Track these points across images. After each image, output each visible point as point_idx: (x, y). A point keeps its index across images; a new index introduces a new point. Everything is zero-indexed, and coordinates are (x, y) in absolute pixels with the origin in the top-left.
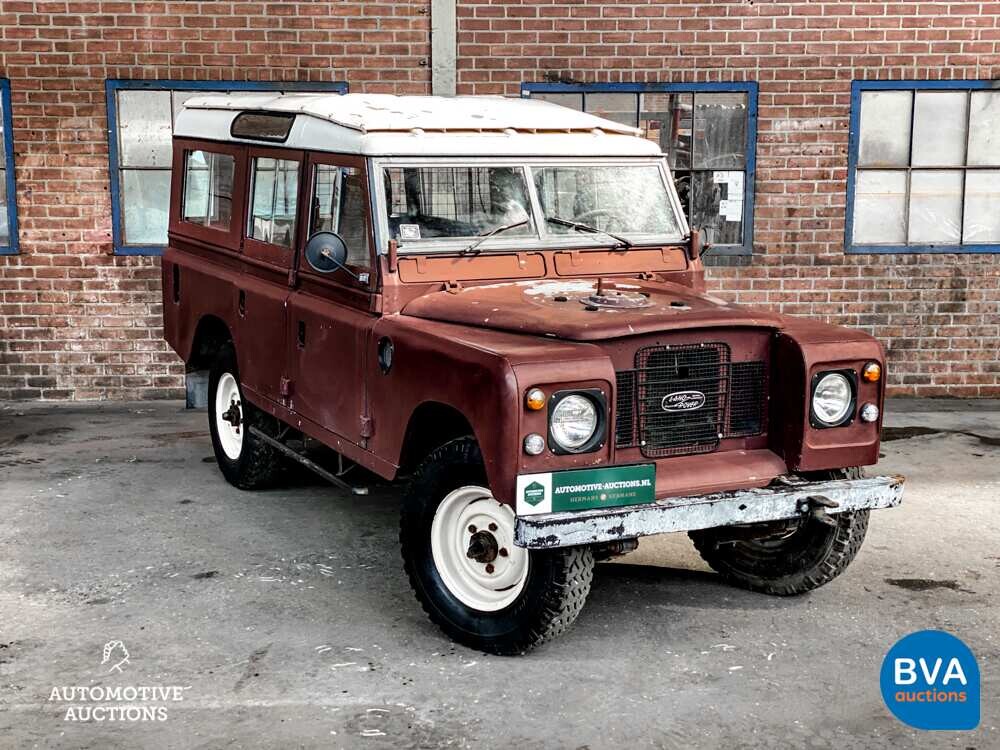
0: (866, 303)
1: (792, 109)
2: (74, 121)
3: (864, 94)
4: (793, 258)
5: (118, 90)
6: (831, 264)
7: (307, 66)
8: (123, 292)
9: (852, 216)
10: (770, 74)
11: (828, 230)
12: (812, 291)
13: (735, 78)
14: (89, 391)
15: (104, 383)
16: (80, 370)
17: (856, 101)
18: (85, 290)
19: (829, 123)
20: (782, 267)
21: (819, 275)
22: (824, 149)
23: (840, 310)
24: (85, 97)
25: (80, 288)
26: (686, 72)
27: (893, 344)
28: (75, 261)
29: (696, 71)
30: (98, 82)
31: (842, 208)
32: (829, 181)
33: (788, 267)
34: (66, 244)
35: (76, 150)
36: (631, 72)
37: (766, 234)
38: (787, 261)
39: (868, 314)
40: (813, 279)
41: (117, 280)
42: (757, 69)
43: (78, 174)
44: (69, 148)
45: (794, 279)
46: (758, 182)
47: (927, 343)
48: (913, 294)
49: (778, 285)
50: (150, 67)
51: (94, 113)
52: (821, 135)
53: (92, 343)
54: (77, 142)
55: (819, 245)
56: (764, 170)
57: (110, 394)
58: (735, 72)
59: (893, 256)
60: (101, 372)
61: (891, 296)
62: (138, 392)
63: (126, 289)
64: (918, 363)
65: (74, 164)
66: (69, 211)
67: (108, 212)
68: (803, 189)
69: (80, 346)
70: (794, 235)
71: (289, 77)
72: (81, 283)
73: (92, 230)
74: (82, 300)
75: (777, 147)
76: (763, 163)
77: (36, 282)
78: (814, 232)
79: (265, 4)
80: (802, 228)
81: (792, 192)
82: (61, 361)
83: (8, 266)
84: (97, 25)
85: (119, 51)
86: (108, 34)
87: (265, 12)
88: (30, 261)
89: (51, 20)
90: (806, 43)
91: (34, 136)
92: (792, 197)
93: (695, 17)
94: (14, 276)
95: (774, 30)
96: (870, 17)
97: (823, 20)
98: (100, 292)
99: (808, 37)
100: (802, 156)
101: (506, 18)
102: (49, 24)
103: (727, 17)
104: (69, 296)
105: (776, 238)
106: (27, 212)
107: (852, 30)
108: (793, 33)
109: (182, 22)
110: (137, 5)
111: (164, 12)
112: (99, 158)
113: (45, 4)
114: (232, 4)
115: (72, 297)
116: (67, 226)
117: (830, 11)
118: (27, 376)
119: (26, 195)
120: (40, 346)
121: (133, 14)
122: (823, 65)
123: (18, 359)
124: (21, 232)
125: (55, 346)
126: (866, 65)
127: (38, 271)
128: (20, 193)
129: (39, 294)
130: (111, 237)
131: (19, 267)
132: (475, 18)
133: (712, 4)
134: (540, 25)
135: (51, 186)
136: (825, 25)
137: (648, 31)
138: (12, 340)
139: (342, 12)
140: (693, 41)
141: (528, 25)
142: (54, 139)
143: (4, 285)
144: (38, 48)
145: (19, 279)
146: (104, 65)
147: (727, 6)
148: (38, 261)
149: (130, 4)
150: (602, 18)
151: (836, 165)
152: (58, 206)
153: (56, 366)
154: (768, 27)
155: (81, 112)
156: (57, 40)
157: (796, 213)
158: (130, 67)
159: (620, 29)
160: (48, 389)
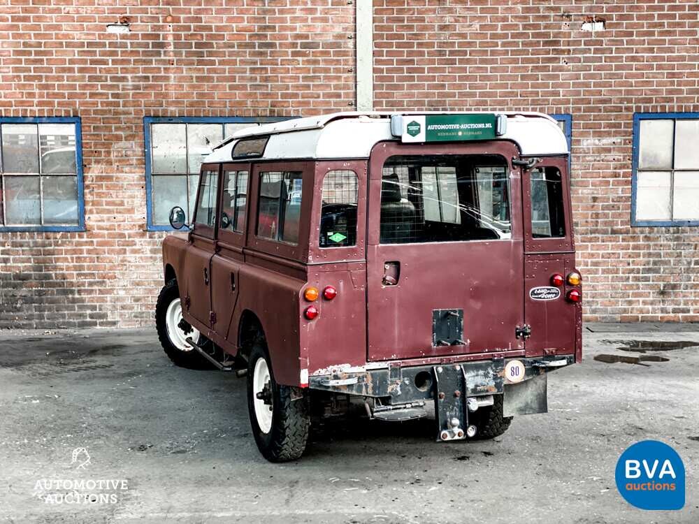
0: (646, 259)
1: (594, 132)
2: (123, 144)
3: (641, 122)
4: (597, 230)
5: (152, 123)
6: (621, 233)
7: (275, 106)
8: (154, 255)
9: (635, 202)
10: (579, 109)
11: (620, 211)
12: (609, 251)
13: (556, 111)
14: (129, 321)
15: (139, 316)
16: (123, 308)
17: (636, 126)
18: (128, 254)
19: (619, 141)
20: (589, 236)
21: (614, 241)
22: (616, 158)
23: (629, 264)
24: (130, 128)
25: (125, 253)
26: (524, 108)
27: (664, 287)
28: (122, 235)
29: (530, 107)
30: (139, 118)
31: (629, 197)
32: (620, 179)
33: (593, 235)
34: (116, 224)
35: (124, 163)
37: (578, 214)
38: (593, 232)
39: (647, 267)
40: (610, 244)
41: (149, 248)
42: (571, 105)
43: (125, 179)
44: (120, 161)
45: (598, 243)
46: (573, 180)
47: (687, 286)
48: (677, 253)
49: (587, 247)
50: (173, 109)
51: (136, 138)
52: (614, 148)
53: (131, 289)
54: (124, 158)
55: (614, 221)
56: (577, 172)
57: (143, 324)
58: (556, 108)
59: (663, 228)
60: (137, 309)
61: (662, 254)
63: (155, 254)
64: (682, 300)
65: (122, 172)
66: (118, 202)
67: (144, 203)
68: (602, 184)
69: (124, 291)
70: (597, 215)
71: (263, 114)
72: (125, 250)
73: (133, 215)
74: (126, 261)
75: (585, 156)
76: (576, 167)
77: (96, 249)
78: (610, 212)
79: (248, 67)
80: (602, 210)
81: (595, 186)
82: (111, 302)
83: (77, 239)
84: (139, 81)
85: (153, 98)
86: (146, 87)
87: (248, 72)
88: (92, 235)
89: (109, 79)
90: (603, 89)
91: (96, 154)
92: (595, 189)
93: (530, 73)
94: (82, 245)
95: (582, 80)
96: (645, 72)
97: (614, 74)
98: (138, 255)
99: (604, 85)
100: (601, 162)
101: (405, 74)
102: (107, 81)
103: (551, 73)
104: (117, 258)
105: (585, 216)
106: (91, 204)
107: (633, 81)
108: (594, 83)
109: (194, 79)
110: (164, 68)
111: (182, 73)
112: (139, 168)
113: (105, 68)
114: (227, 67)
115: (120, 259)
116: (117, 212)
117: (618, 68)
118: (89, 312)
119: (90, 192)
120: (98, 292)
121: (162, 74)
122: (614, 103)
123: (82, 301)
124: (87, 217)
125: (109, 292)
126: (643, 103)
127: (97, 242)
128: (87, 191)
129: (98, 257)
130: (146, 220)
131: (85, 239)
132: (385, 74)
133: (540, 64)
134: (427, 79)
135: (107, 187)
136: (616, 77)
137: (499, 82)
138: (79, 288)
139: (298, 71)
140: (528, 88)
141: (420, 79)
142: (109, 156)
143: (75, 252)
144: (100, 97)
145: (85, 248)
146: (143, 108)
147: (551, 65)
148: (97, 236)
149: (160, 68)
150: (468, 74)
151: (624, 168)
152: (111, 199)
153: (108, 305)
154: (577, 79)
155: (127, 138)
156: (112, 92)
157: (598, 200)
158: (160, 109)
159: (480, 81)
160: (102, 320)
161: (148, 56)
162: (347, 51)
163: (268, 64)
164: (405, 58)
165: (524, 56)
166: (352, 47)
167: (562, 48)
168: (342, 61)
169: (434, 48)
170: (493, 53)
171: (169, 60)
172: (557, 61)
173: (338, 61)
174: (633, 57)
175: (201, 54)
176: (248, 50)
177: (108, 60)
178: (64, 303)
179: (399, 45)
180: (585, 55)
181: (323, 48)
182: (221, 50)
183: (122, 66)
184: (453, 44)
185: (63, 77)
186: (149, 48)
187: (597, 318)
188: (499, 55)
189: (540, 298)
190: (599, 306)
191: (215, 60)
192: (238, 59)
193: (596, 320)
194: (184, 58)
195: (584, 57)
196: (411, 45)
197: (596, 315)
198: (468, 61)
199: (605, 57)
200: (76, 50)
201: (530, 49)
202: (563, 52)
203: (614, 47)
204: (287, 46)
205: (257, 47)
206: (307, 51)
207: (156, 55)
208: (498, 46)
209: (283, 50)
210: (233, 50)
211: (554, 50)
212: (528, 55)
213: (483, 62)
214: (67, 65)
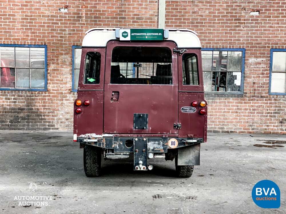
0: (275, 108)
1: (254, 56)
2: (63, 56)
3: (274, 52)
4: (255, 95)
5: (75, 48)
6: (265, 97)
9: (271, 85)
10: (248, 47)
11: (264, 88)
12: (260, 105)
13: (239, 47)
14: (64, 128)
15: (68, 126)
16: (61, 122)
17: (271, 54)
18: (64, 101)
19: (265, 60)
20: (251, 98)
21: (262, 101)
22: (263, 67)
23: (268, 110)
24: (66, 50)
25: (63, 100)
26: (226, 46)
27: (282, 120)
28: (62, 93)
29: (228, 45)
31: (268, 83)
32: (265, 75)
33: (253, 98)
34: (60, 88)
35: (64, 64)
36: (211, 46)
37: (247, 89)
38: (253, 97)
39: (275, 111)
40: (260, 102)
41: (73, 98)
42: (245, 45)
43: (64, 70)
44: (62, 63)
45: (255, 101)
46: (245, 75)
49: (250, 103)
51: (69, 54)
52: (262, 63)
53: (64, 115)
54: (64, 62)
55: (262, 92)
56: (247, 72)
57: (69, 129)
58: (239, 46)
59: (282, 96)
60: (67, 123)
61: (281, 106)
65: (63, 68)
66: (61, 80)
67: (71, 80)
68: (257, 77)
69: (62, 116)
70: (255, 89)
72: (63, 99)
73: (67, 85)
74: (63, 103)
75: (250, 66)
76: (246, 70)
77: (51, 98)
78: (260, 89)
79: (115, 27)
80: (257, 88)
81: (254, 78)
82: (57, 120)
83: (44, 94)
84: (71, 31)
85: (76, 38)
86: (73, 34)
88: (50, 93)
89: (59, 30)
90: (258, 39)
91: (53, 60)
92: (254, 79)
93: (228, 31)
94: (45, 97)
95: (250, 35)
96: (275, 32)
97: (263, 33)
98: (68, 101)
99: (259, 37)
100: (257, 68)
102: (58, 31)
103: (237, 32)
104: (60, 102)
105: (250, 90)
106: (50, 80)
107: (270, 36)
108: (255, 36)
110: (81, 26)
111: (88, 28)
112: (70, 66)
113: (57, 26)
114: (106, 26)
115: (60, 103)
116: (60, 84)
117: (265, 30)
118: (47, 124)
119: (50, 76)
120: (51, 116)
121: (80, 29)
122: (263, 45)
123: (45, 119)
124: (48, 85)
125: (55, 116)
126: (274, 45)
127: (52, 96)
128: (48, 75)
129: (52, 102)
130: (71, 87)
131: (47, 94)
133: (233, 28)
135: (56, 73)
136: (263, 34)
137: (216, 35)
138: (44, 114)
140: (228, 37)
142: (58, 61)
143: (43, 99)
144: (55, 37)
145: (47, 98)
146: (72, 42)
147: (237, 28)
148: (52, 93)
149: (79, 26)
150: (203, 31)
151: (266, 71)
152: (58, 79)
153: (55, 121)
154: (248, 34)
155: (65, 54)
156: (60, 35)
157: (255, 84)
158: (79, 43)
159: (208, 34)
160: (52, 127)
161: (74, 21)
162: (155, 21)
164: (178, 24)
165: (226, 25)
166: (157, 19)
167: (242, 22)
169: (190, 20)
171: (83, 23)
172: (240, 27)
173: (151, 25)
174: (271, 26)
175: (96, 21)
176: (115, 20)
177: (59, 23)
178: (38, 120)
179: (175, 19)
180: (251, 25)
181: (145, 20)
182: (104, 20)
183: (64, 25)
184: (197, 19)
185: (41, 29)
186: (75, 18)
187: (254, 132)
188: (217, 24)
189: (186, 112)
190: (255, 127)
191: (101, 24)
192: (111, 23)
193: (254, 133)
194: (89, 22)
196: (181, 19)
197: (254, 131)
198: (204, 26)
199: (259, 26)
200: (46, 18)
201: (229, 22)
202: (242, 23)
203: (263, 22)
204: (130, 18)
205: (118, 19)
206: (139, 21)
207: (78, 21)
208: (216, 20)
209: (129, 20)
210: (109, 20)
211: (238, 22)
212: (228, 24)
213: (209, 26)
214: (42, 24)
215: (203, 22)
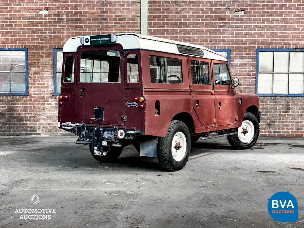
0: (262, 110)
1: (240, 57)
2: (44, 59)
3: (260, 52)
5: (56, 51)
8: (56, 106)
9: (257, 86)
10: (234, 47)
11: (251, 90)
13: (224, 48)
14: (46, 133)
15: (50, 131)
16: (43, 127)
17: (257, 55)
18: (46, 105)
19: (250, 60)
22: (249, 67)
24: (47, 53)
25: (44, 105)
26: (210, 46)
27: (270, 122)
28: (43, 97)
29: (213, 46)
30: (51, 49)
31: (254, 84)
32: (251, 76)
34: (41, 93)
35: (45, 67)
39: (262, 113)
41: (54, 103)
42: (230, 45)
43: (45, 74)
44: (43, 67)
47: (279, 122)
48: (275, 108)
51: (50, 57)
52: (248, 63)
53: (46, 120)
54: (45, 65)
56: (233, 73)
57: (51, 134)
58: (224, 46)
59: (269, 97)
60: (49, 128)
61: (269, 108)
62: (59, 133)
64: (277, 127)
65: (44, 71)
66: (42, 84)
67: (53, 84)
68: (243, 78)
69: (44, 121)
70: (241, 91)
72: (45, 103)
73: (48, 89)
74: (45, 108)
75: (236, 67)
76: (232, 71)
77: (33, 103)
78: (247, 90)
79: (96, 28)
80: (243, 89)
81: (240, 79)
82: (39, 125)
83: (25, 99)
84: (51, 34)
85: (57, 41)
86: (54, 36)
87: (96, 30)
88: (31, 97)
90: (243, 39)
91: (33, 64)
92: (241, 81)
93: (213, 32)
94: (27, 101)
95: (235, 35)
96: (261, 32)
97: (248, 33)
98: (50, 106)
99: (244, 37)
100: (243, 69)
101: (161, 32)
102: (38, 34)
103: (222, 32)
106: (31, 84)
107: (256, 35)
108: (240, 36)
109: (74, 33)
110: (62, 29)
111: (69, 30)
112: (51, 69)
113: (38, 28)
114: (88, 28)
115: (42, 107)
116: (42, 88)
117: (250, 30)
118: (29, 129)
119: (31, 79)
120: (33, 121)
121: (61, 31)
122: (248, 45)
123: (27, 124)
124: (29, 89)
125: (37, 121)
126: (260, 45)
127: (33, 100)
128: (29, 79)
129: (33, 106)
130: (53, 91)
131: (28, 99)
132: (153, 32)
133: (217, 28)
134: (170, 34)
135: (37, 77)
136: (249, 34)
137: (200, 35)
138: (25, 119)
139: (117, 30)
140: (212, 38)
141: (167, 34)
142: (39, 64)
143: (24, 104)
144: (35, 40)
145: (28, 102)
146: (53, 45)
147: (222, 28)
148: (33, 97)
149: (60, 28)
150: (187, 32)
151: (252, 72)
152: (39, 82)
153: (37, 126)
154: (233, 34)
155: (46, 57)
156: (41, 38)
157: (241, 85)
158: (60, 45)
159: (192, 35)
160: (35, 133)
161: (55, 23)
162: (137, 22)
163: (104, 27)
164: (161, 25)
165: (210, 25)
166: (139, 20)
167: (226, 21)
168: (135, 26)
169: (173, 21)
170: (198, 23)
171: (64, 25)
172: (224, 27)
173: (133, 26)
174: (256, 25)
175: (77, 23)
176: (96, 21)
177: (39, 25)
178: (19, 125)
179: (158, 20)
180: (236, 25)
181: (127, 21)
182: (85, 21)
183: (44, 28)
184: (181, 20)
185: (21, 32)
186: (56, 20)
188: (200, 24)
191: (83, 25)
192: (92, 25)
194: (70, 24)
195: (235, 25)
196: (164, 20)
198: (187, 27)
199: (244, 25)
200: (26, 21)
201: (213, 22)
202: (227, 23)
203: (248, 21)
204: (112, 20)
205: (100, 20)
206: (121, 22)
207: (59, 23)
208: (200, 21)
209: (111, 21)
210: (90, 21)
211: (223, 22)
212: (212, 24)
213: (193, 27)
214: (22, 27)
215: (186, 23)
